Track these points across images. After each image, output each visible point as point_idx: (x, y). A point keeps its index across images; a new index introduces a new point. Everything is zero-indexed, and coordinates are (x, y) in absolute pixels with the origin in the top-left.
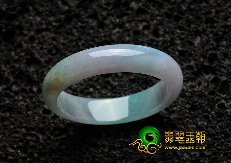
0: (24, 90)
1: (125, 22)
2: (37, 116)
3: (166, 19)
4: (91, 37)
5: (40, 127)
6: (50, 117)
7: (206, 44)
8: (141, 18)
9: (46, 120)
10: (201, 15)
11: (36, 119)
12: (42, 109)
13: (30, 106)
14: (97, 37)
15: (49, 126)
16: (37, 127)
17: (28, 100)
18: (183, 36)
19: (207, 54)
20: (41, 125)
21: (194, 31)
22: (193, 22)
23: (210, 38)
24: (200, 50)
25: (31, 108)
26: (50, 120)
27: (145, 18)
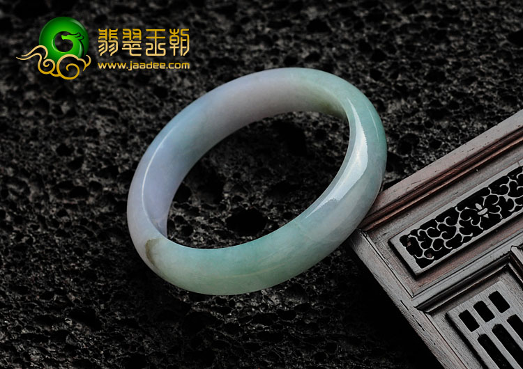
0: (43, 104)
1: (279, 36)
2: (43, 153)
3: (357, 52)
4: (205, 45)
5: (40, 173)
6: (65, 161)
7: (407, 116)
8: (312, 36)
9: (55, 165)
10: (424, 61)
11: (39, 158)
12: (59, 144)
13: (40, 131)
14: (217, 49)
15: (55, 176)
16: (34, 171)
17: (42, 122)
18: (372, 90)
19: (402, 133)
20: (44, 170)
21: (396, 86)
22: (403, 70)
23: (420, 106)
24: (392, 122)
25: (41, 136)
26: (62, 166)
27: (318, 40)
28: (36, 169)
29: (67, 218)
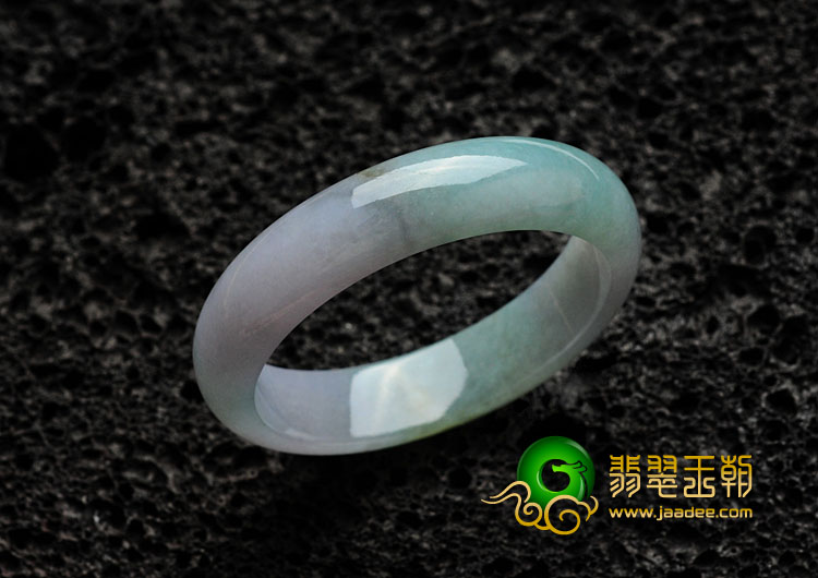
0: (124, 321)
1: (473, 111)
2: (163, 406)
3: (612, 110)
4: (356, 156)
5: (173, 440)
7: (740, 197)
8: (528, 100)
9: (192, 420)
10: (727, 100)
11: (159, 416)
12: (181, 384)
13: (141, 370)
15: (200, 440)
16: (160, 440)
17: (135, 353)
18: (664, 168)
19: (742, 229)
20: (176, 434)
21: (700, 152)
22: (700, 123)
23: (753, 177)
24: (718, 214)
25: (146, 377)
26: (205, 420)
27: (540, 104)
28: (162, 437)
29: (250, 507)
